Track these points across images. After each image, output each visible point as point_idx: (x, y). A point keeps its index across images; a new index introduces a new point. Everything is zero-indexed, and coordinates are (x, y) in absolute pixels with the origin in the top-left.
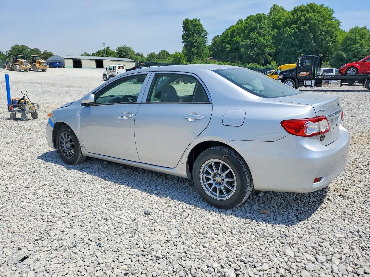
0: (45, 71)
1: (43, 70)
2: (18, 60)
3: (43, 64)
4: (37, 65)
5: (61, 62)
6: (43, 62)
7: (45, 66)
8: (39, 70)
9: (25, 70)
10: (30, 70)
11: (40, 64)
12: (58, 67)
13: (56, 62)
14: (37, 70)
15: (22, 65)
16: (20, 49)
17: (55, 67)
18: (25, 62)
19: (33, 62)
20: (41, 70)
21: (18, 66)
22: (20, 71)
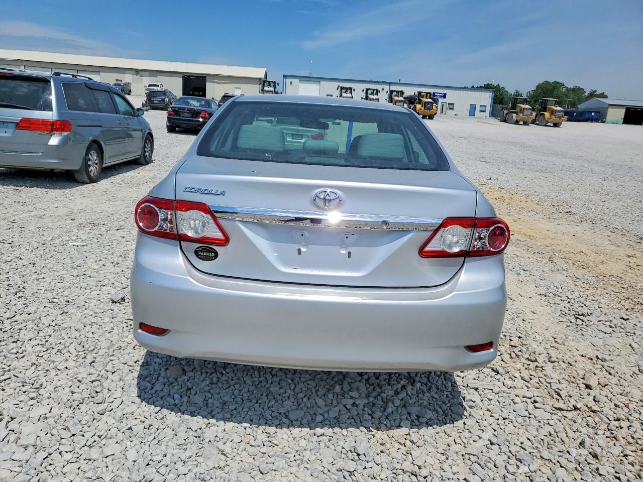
0: (559, 127)
1: (556, 125)
2: (518, 105)
3: (557, 114)
4: (547, 114)
5: (599, 112)
6: (559, 111)
7: (560, 118)
8: (549, 124)
9: (525, 123)
10: (532, 123)
11: (553, 112)
12: (592, 120)
13: (591, 112)
14: (544, 124)
15: (521, 115)
16: (550, 88)
17: (586, 120)
18: (526, 109)
19: (542, 109)
20: (552, 125)
21: (514, 115)
22: (517, 123)
